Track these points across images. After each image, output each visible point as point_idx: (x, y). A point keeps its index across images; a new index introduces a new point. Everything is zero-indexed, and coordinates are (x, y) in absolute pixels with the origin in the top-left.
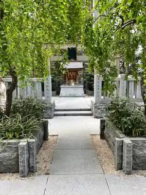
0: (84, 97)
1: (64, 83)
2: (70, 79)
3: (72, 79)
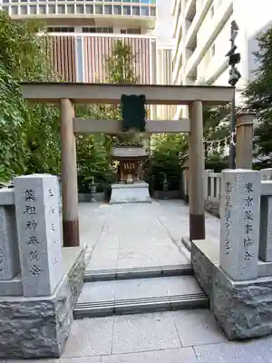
0: (150, 202)
3: (129, 173)
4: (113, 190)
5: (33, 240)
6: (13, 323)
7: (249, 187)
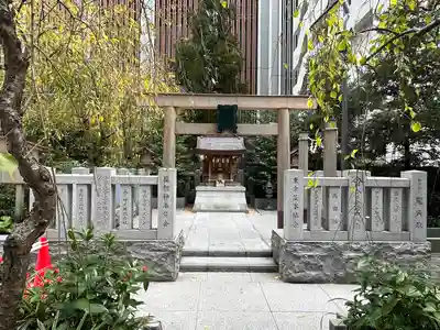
0: (247, 212)
1: (203, 180)
2: (215, 172)
3: (220, 172)
4: (198, 194)
5: (166, 206)
6: (153, 254)
7: (296, 180)
